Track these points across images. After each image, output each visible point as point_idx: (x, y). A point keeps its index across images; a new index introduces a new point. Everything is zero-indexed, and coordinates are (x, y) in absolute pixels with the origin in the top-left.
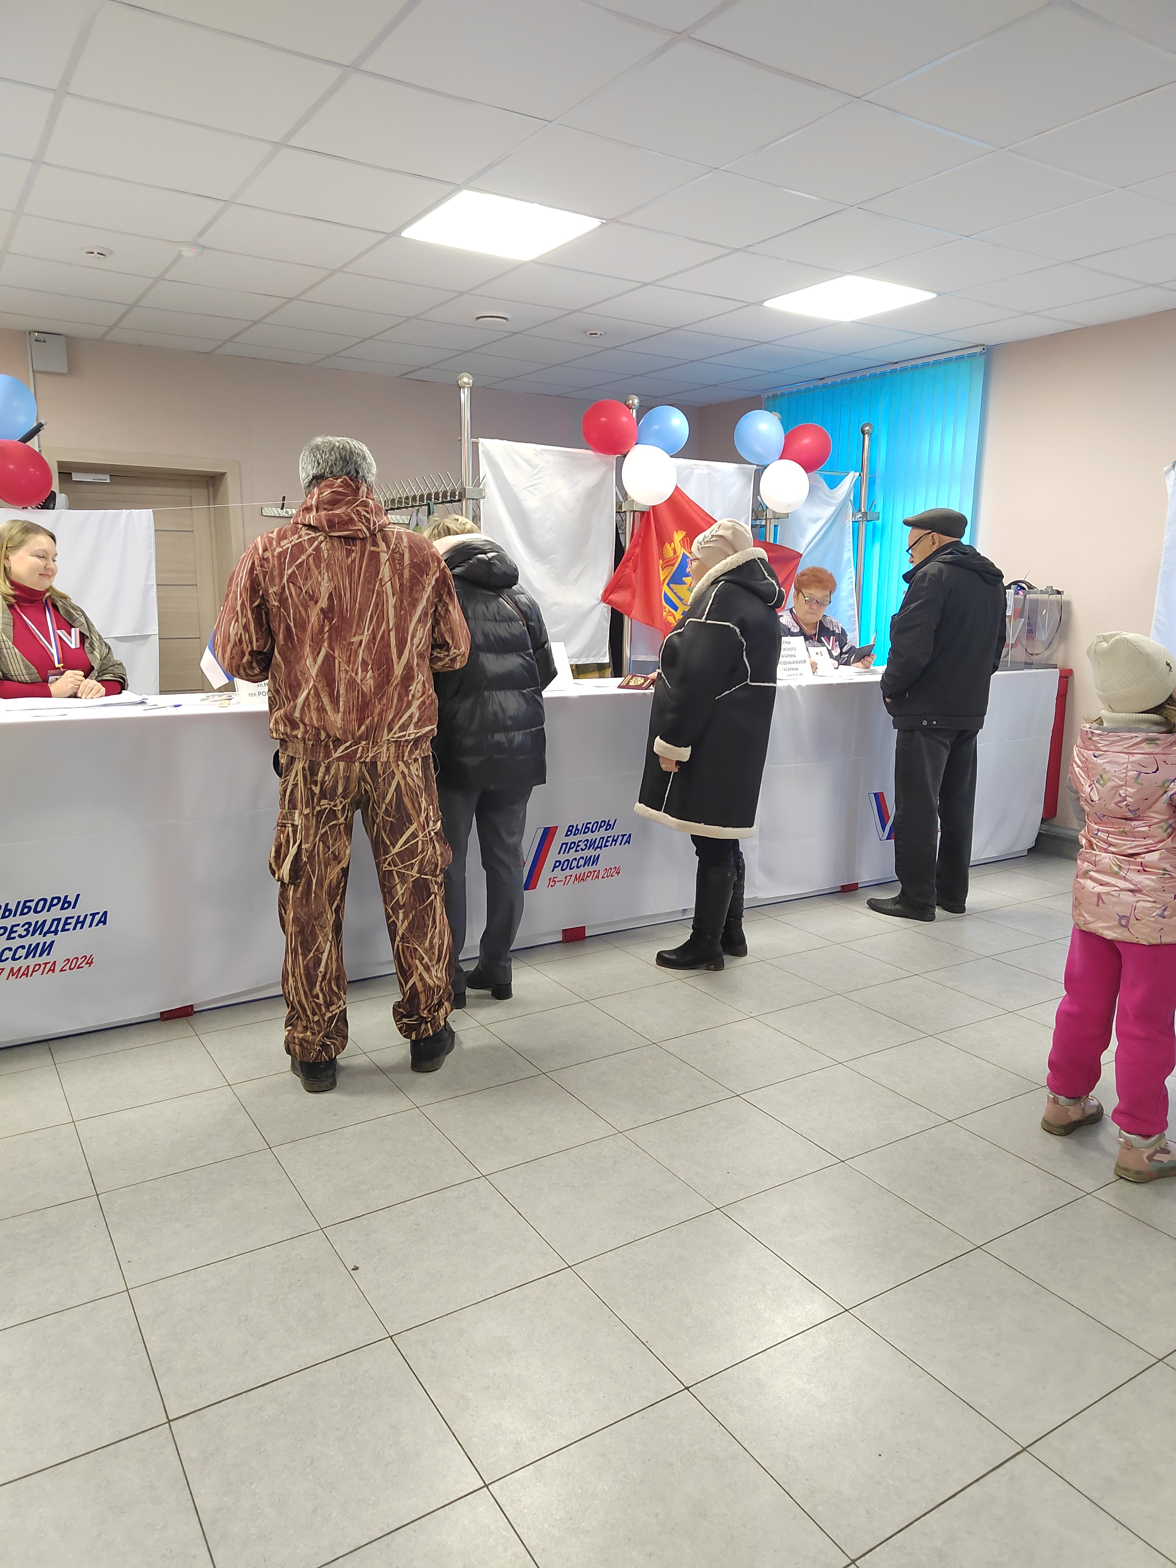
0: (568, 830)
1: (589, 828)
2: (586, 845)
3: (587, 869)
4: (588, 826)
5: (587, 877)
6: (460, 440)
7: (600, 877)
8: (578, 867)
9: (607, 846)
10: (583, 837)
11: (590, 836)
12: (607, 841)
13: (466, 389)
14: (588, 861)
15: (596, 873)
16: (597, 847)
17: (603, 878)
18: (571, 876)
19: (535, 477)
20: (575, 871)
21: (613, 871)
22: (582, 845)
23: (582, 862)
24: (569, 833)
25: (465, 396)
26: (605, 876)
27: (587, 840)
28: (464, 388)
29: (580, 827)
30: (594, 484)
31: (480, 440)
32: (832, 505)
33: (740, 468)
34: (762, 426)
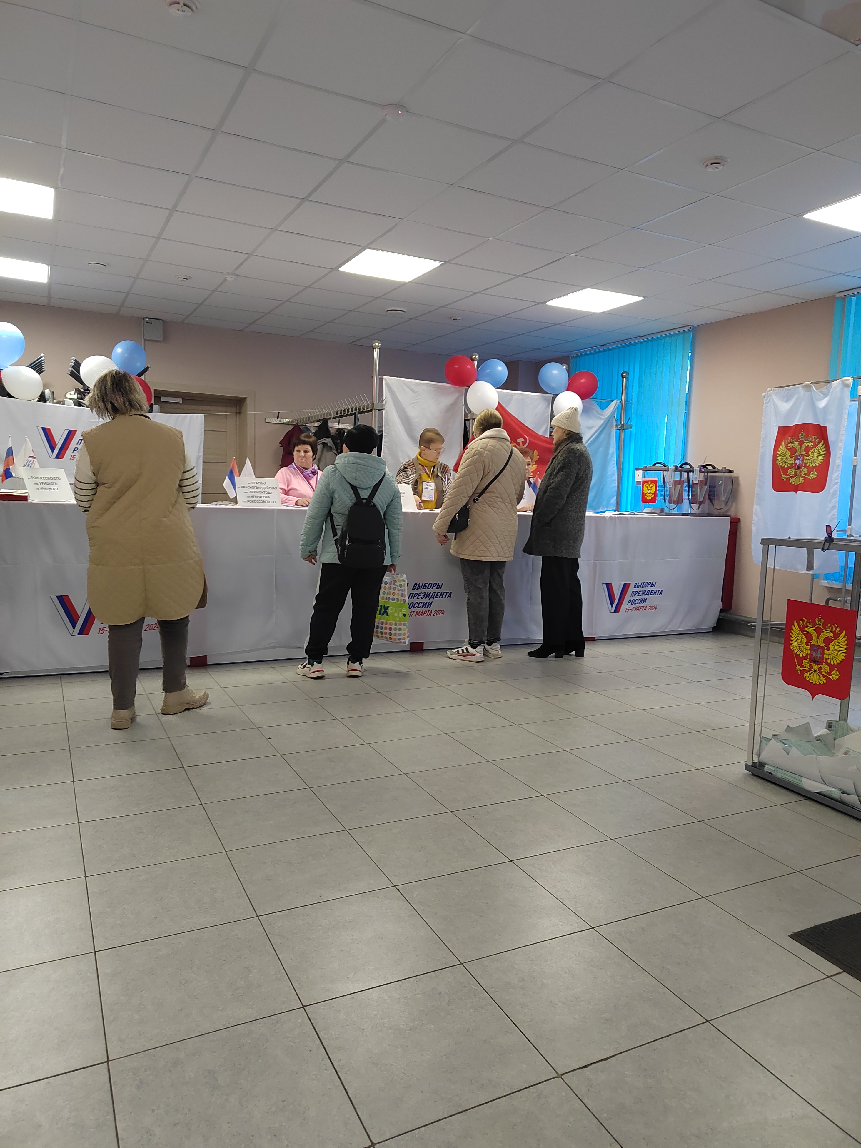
0: (414, 586)
1: (426, 586)
2: (424, 596)
3: (424, 609)
4: (426, 585)
5: (424, 614)
6: (373, 377)
7: (432, 614)
8: (418, 607)
9: (437, 598)
10: (423, 591)
11: (426, 591)
12: (437, 595)
13: (377, 349)
14: (424, 605)
15: (430, 612)
16: (431, 598)
17: (434, 615)
18: (414, 612)
19: (416, 398)
20: (418, 610)
21: (440, 612)
22: (422, 595)
23: (421, 605)
24: (414, 588)
25: (376, 353)
26: (435, 614)
27: (425, 593)
28: (376, 348)
29: (421, 585)
30: (451, 403)
31: (384, 377)
32: (601, 419)
33: (542, 396)
34: (555, 372)
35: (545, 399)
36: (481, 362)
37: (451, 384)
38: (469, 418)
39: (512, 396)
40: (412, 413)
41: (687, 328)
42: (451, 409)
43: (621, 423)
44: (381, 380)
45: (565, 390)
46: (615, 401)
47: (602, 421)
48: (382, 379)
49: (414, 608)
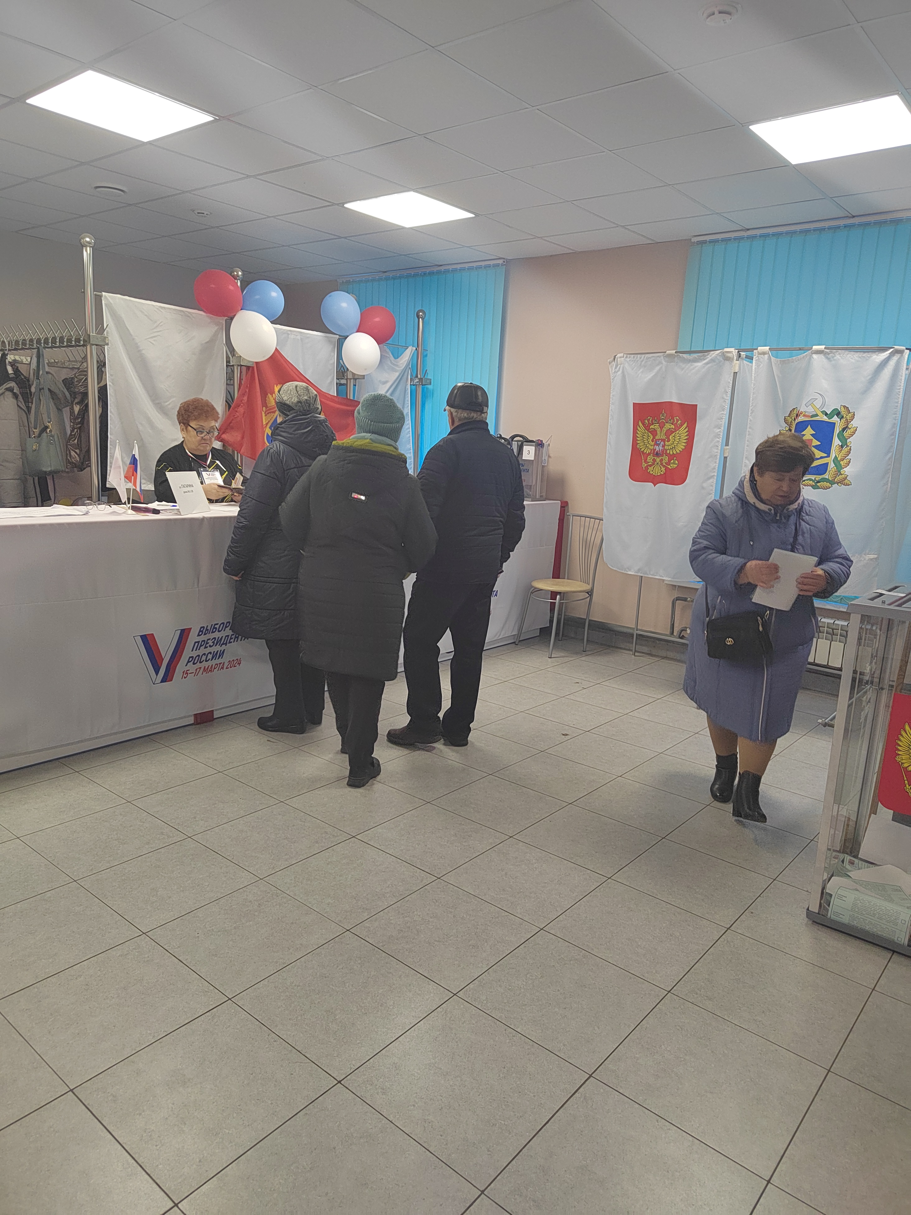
0: (200, 631)
1: (216, 628)
2: (213, 642)
3: (214, 662)
4: (216, 626)
5: (215, 668)
6: (84, 292)
7: (225, 667)
8: (206, 661)
9: (231, 642)
10: (212, 636)
11: (217, 635)
12: (231, 638)
13: (88, 249)
14: (215, 656)
15: (221, 665)
16: (223, 644)
17: (227, 668)
18: (200, 668)
19: (155, 330)
20: (205, 664)
21: (235, 662)
22: (211, 643)
23: (210, 656)
24: (201, 633)
25: (87, 253)
26: (229, 666)
27: (215, 638)
28: (86, 246)
29: (209, 628)
30: (208, 340)
31: (103, 293)
32: (396, 371)
33: (326, 337)
34: (344, 305)
35: (330, 341)
36: (245, 283)
37: (204, 312)
38: (232, 364)
39: (288, 334)
40: (151, 353)
41: (501, 262)
42: (208, 348)
43: (417, 376)
44: (98, 300)
45: (355, 331)
46: (410, 348)
47: (397, 374)
48: (101, 296)
49: (200, 662)
